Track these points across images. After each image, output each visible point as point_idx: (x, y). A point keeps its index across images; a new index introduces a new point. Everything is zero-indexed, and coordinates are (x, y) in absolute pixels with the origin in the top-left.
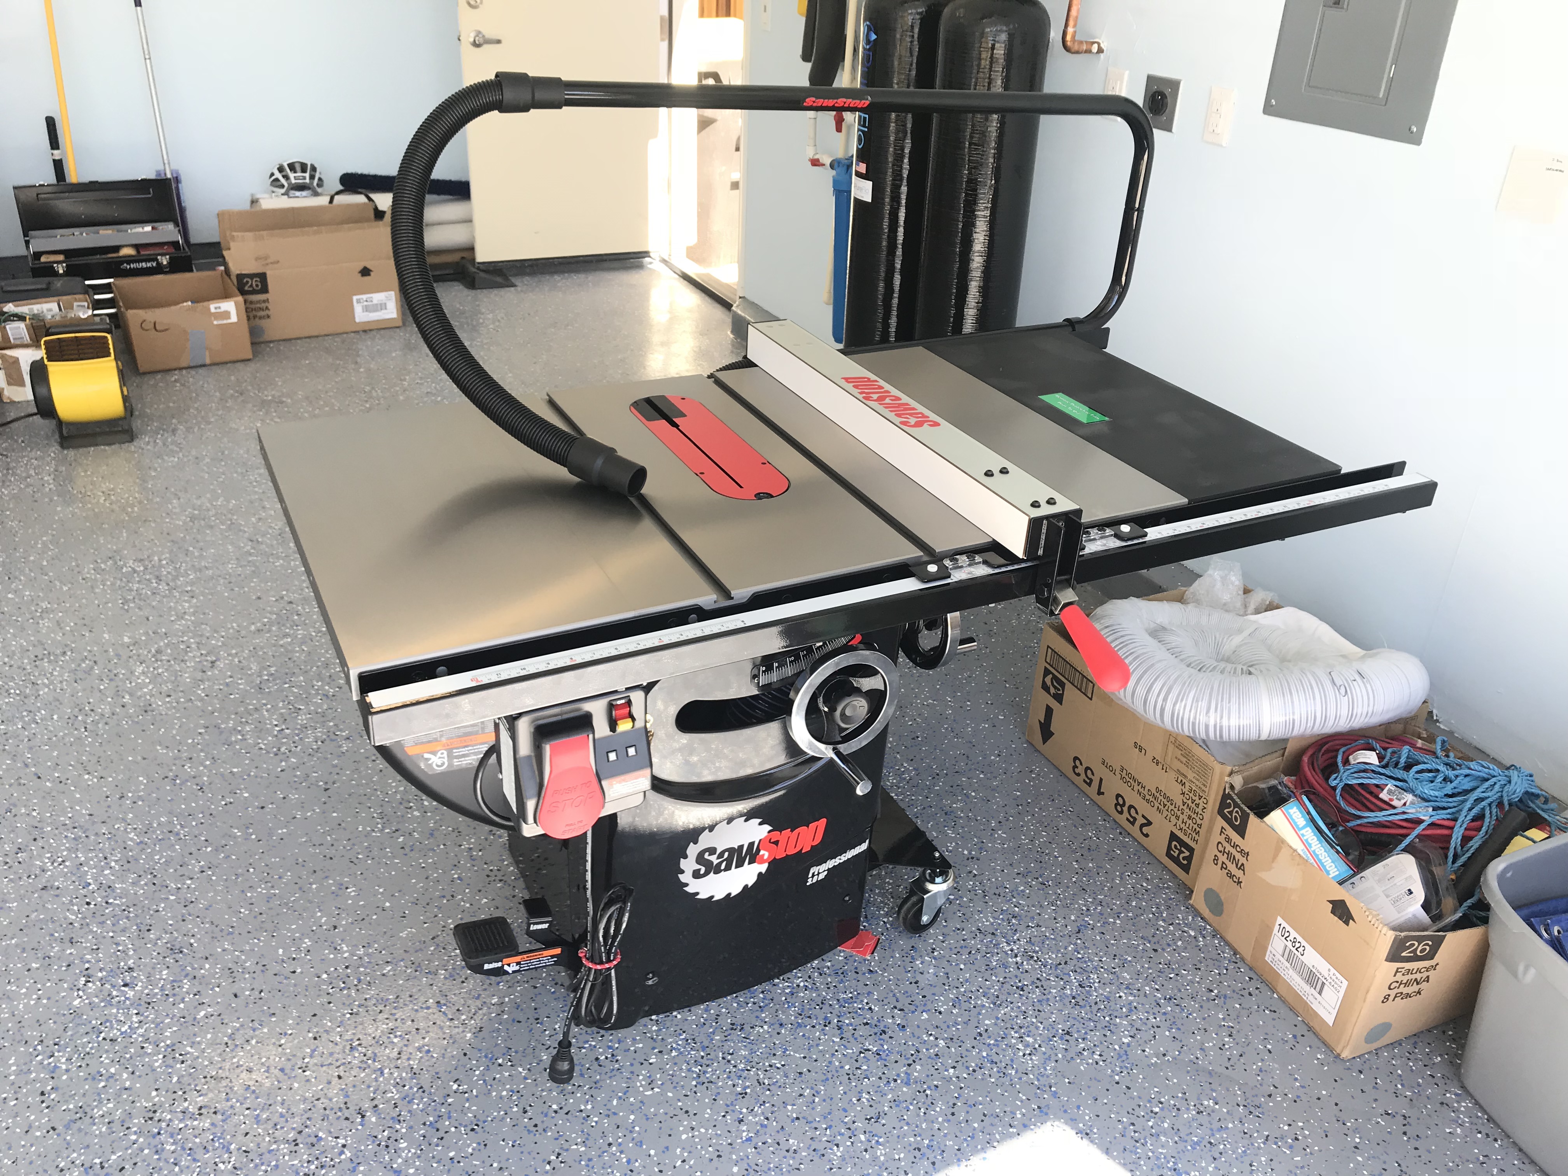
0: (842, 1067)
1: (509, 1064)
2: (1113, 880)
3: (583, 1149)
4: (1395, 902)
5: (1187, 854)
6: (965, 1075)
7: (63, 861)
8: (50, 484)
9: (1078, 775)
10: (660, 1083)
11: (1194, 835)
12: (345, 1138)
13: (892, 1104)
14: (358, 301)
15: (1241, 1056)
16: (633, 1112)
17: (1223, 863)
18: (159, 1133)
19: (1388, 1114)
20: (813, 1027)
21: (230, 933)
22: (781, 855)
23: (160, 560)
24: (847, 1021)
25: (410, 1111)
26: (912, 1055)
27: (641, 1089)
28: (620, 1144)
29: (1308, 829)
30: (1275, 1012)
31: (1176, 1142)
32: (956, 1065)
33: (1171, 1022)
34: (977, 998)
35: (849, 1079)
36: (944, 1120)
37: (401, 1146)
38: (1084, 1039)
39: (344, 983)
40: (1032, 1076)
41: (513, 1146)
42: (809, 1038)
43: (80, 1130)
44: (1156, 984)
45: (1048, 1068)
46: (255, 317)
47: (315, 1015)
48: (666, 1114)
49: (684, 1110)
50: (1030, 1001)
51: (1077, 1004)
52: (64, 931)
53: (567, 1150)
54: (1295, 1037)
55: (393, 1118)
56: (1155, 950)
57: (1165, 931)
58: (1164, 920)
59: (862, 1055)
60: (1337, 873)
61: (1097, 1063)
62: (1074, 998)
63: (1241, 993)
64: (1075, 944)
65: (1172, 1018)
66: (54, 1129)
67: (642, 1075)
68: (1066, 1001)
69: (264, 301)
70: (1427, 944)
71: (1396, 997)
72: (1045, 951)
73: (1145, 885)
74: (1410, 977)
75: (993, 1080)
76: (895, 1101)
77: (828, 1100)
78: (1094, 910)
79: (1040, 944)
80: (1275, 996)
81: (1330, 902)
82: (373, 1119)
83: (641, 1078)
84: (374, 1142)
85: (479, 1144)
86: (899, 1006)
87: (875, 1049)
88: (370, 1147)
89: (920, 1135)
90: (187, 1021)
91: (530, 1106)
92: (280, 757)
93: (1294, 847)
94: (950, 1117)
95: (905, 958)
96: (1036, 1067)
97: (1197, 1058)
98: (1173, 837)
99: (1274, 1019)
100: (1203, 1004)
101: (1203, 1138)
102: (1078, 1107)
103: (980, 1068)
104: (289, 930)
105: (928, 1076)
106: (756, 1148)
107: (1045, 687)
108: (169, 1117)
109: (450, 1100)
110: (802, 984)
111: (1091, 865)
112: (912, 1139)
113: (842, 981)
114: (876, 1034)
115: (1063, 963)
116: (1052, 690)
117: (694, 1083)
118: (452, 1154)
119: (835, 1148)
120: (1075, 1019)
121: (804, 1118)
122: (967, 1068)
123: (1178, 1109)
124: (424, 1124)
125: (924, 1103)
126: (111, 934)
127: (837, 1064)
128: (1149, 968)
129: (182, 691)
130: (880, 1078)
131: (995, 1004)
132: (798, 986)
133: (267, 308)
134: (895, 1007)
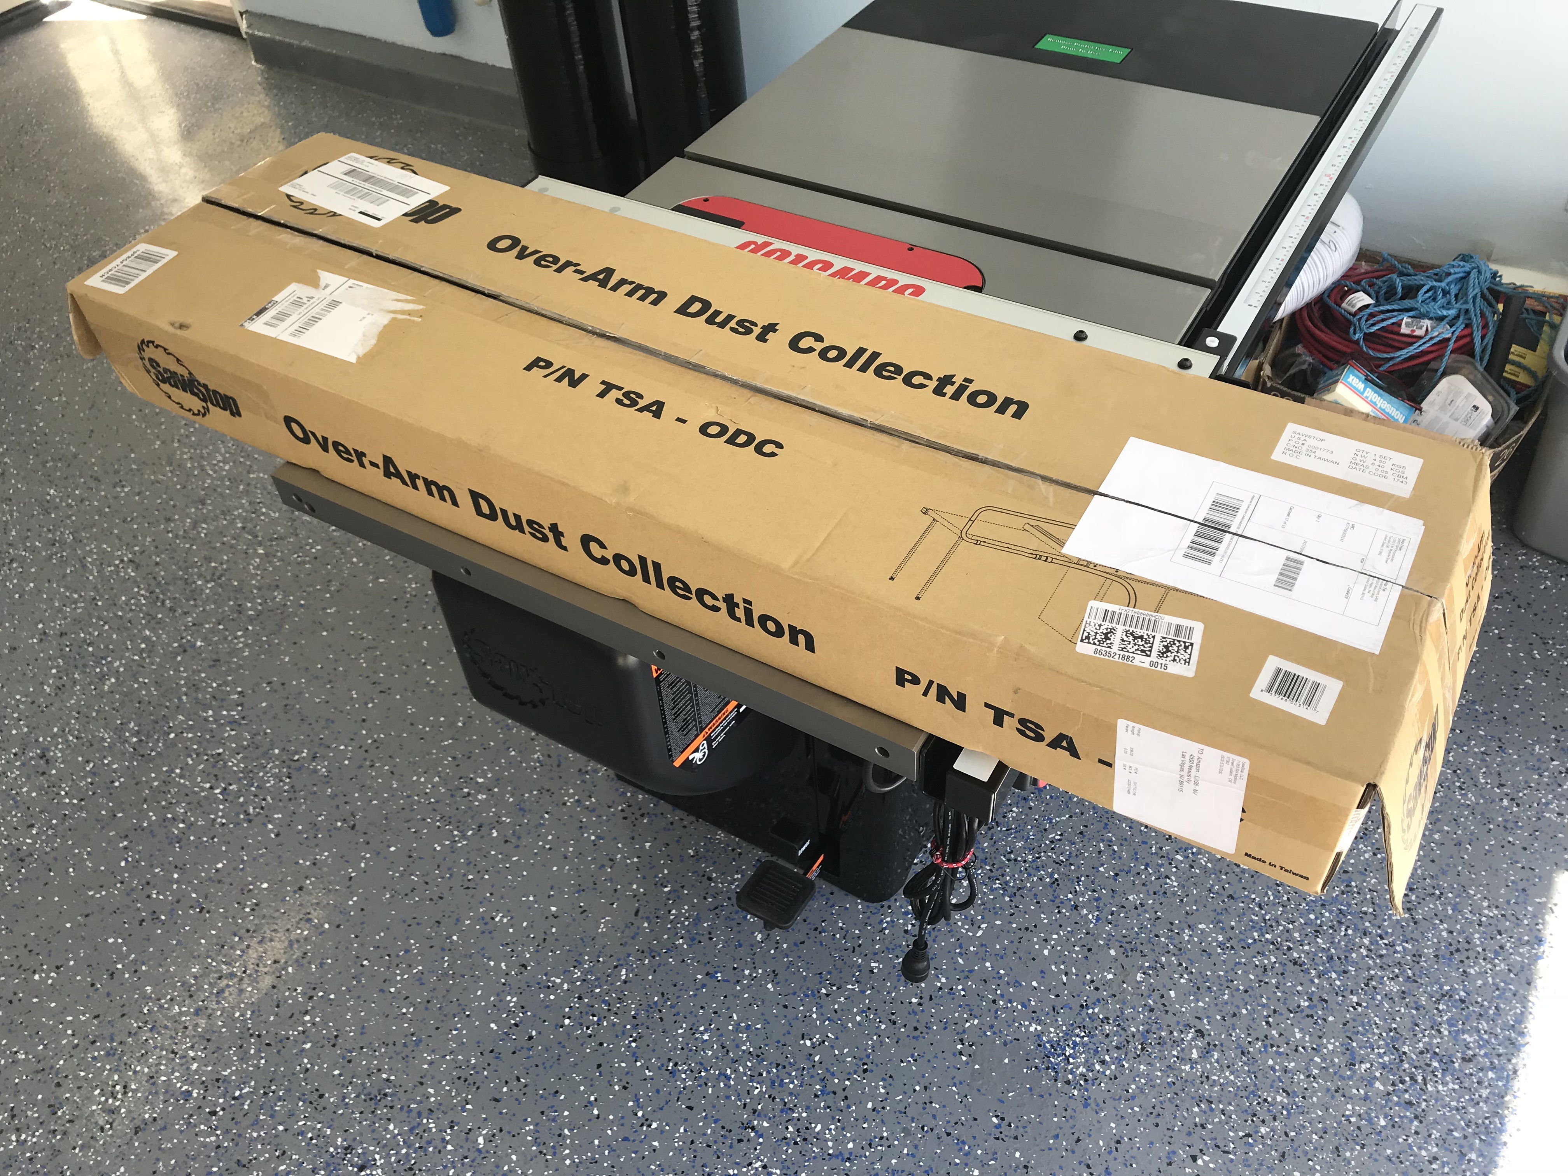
4: (1466, 421)
21: (419, 1042)
29: (1368, 389)
49: (1023, 928)
83: (960, 923)
84: (788, 1144)
88: (790, 1151)
92: (257, 820)
106: (1110, 923)
109: (817, 1058)
117: (1007, 899)
126: (281, 1128)
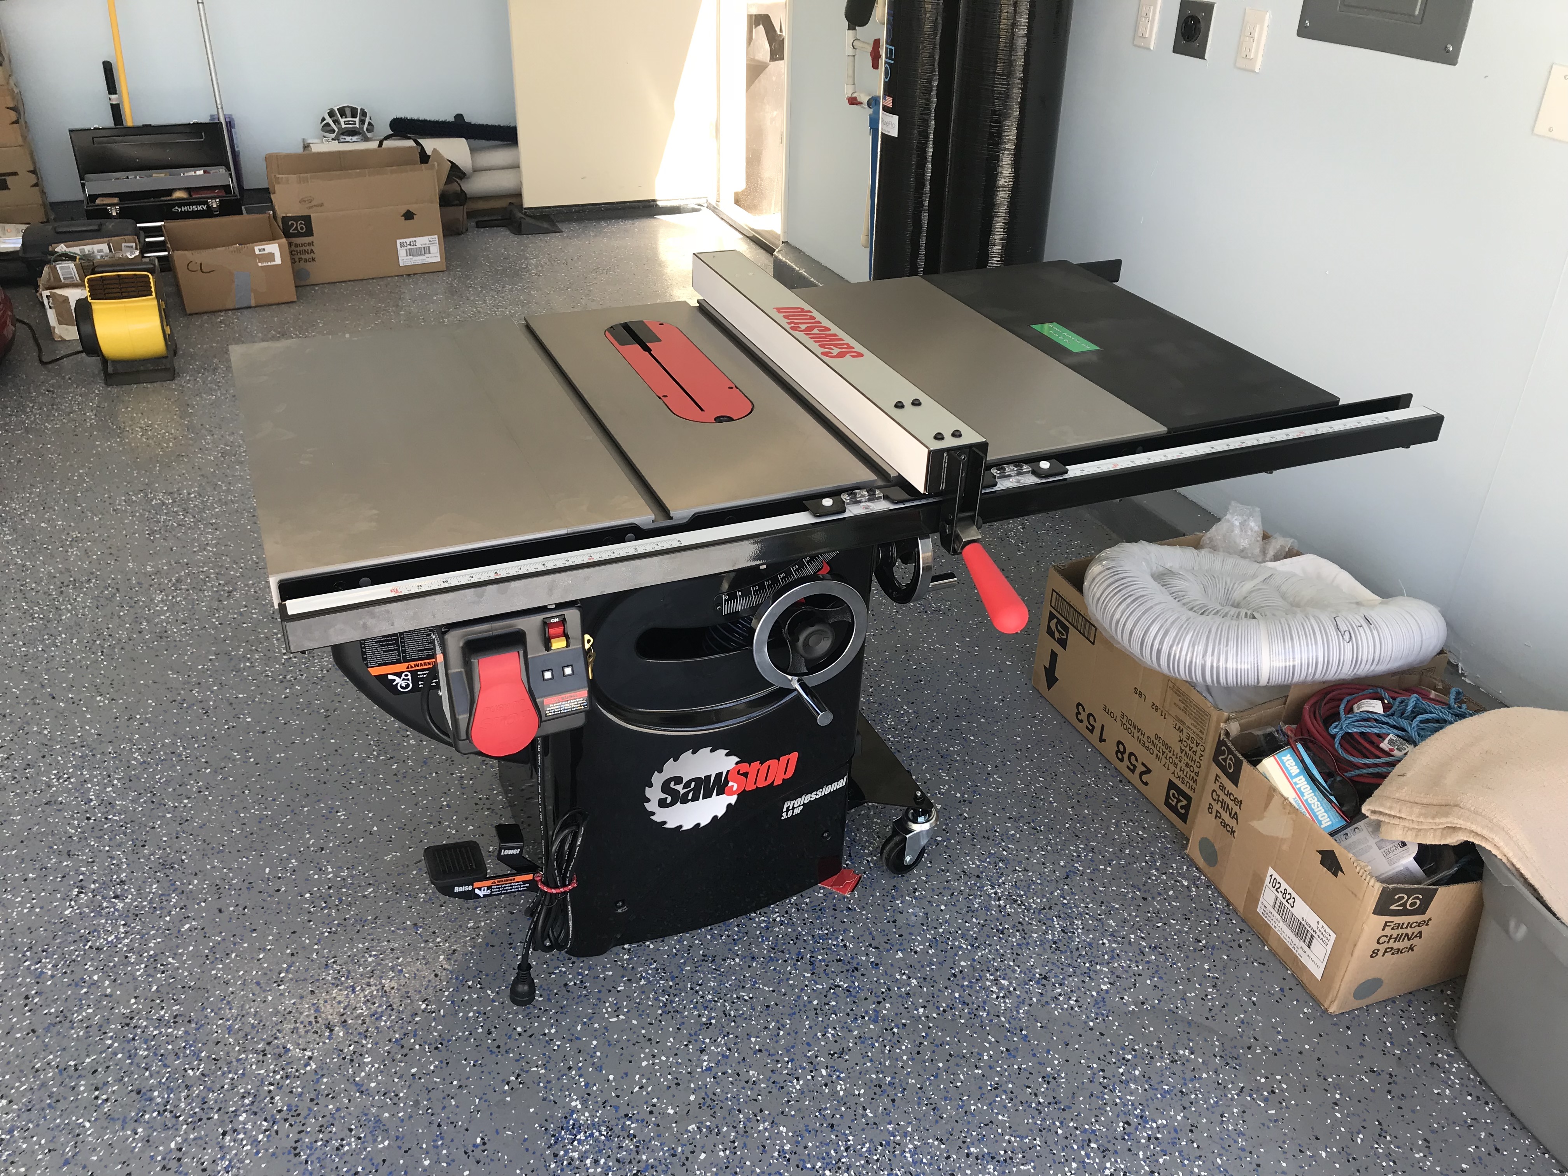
0: (810, 1002)
1: (479, 986)
2: (1108, 827)
3: (543, 1071)
4: (1387, 854)
5: (1185, 802)
6: (935, 1015)
7: (69, 778)
8: (91, 419)
9: (1081, 721)
10: (625, 1010)
11: (1191, 783)
12: (312, 1050)
13: (857, 1041)
14: (402, 245)
15: (1224, 1007)
16: (596, 1038)
17: (1217, 811)
18: (134, 1039)
19: (1374, 1072)
20: (786, 961)
21: (220, 852)
22: (751, 787)
23: (189, 494)
24: (820, 957)
25: (377, 1028)
26: (883, 993)
27: (606, 1016)
28: (580, 1068)
29: (1302, 777)
30: (1264, 964)
31: (1146, 1090)
32: (926, 1004)
33: (1154, 971)
34: (955, 939)
35: (816, 1014)
36: (908, 1059)
37: (365, 1060)
38: (1061, 985)
39: (325, 902)
40: (1003, 1019)
41: (474, 1065)
42: (780, 972)
43: (58, 1033)
44: (1142, 932)
45: (1021, 1011)
46: (300, 260)
47: (294, 932)
48: (629, 1041)
49: (647, 1038)
50: (1009, 945)
51: (1057, 949)
52: (63, 844)
53: (527, 1072)
54: (1282, 990)
55: (360, 1034)
56: (1145, 899)
57: (1157, 880)
58: (1157, 870)
59: (832, 991)
60: (1330, 823)
61: (1072, 1008)
62: (1055, 943)
63: (1230, 944)
64: (1062, 890)
65: (1155, 967)
66: (34, 1031)
67: (609, 1002)
68: (1047, 946)
69: (309, 244)
70: (1417, 898)
71: (1385, 952)
72: (1030, 895)
73: (1141, 833)
74: (1400, 931)
75: (963, 1021)
76: (860, 1037)
77: (793, 1034)
78: (1085, 856)
79: (1026, 889)
80: (1266, 948)
81: (1319, 852)
82: (341, 1034)
83: (607, 1004)
84: (339, 1055)
85: (441, 1062)
86: (874, 944)
87: (846, 985)
88: (335, 1060)
89: (882, 1072)
90: (172, 933)
91: (495, 1027)
92: (285, 684)
93: (1286, 795)
94: (915, 1055)
95: (885, 897)
96: (1008, 1010)
97: (1177, 1008)
98: (1171, 785)
99: (1262, 972)
100: (1189, 954)
101: (1174, 1087)
102: (1048, 1052)
103: (951, 1009)
104: (277, 850)
105: (897, 1014)
106: (715, 1078)
107: (1050, 632)
108: (145, 1023)
109: (417, 1019)
110: (778, 919)
111: (1086, 812)
112: (874, 1076)
113: (819, 918)
114: (848, 971)
115: (1047, 908)
116: (1057, 635)
117: (660, 1012)
118: (414, 1071)
119: (795, 1081)
120: (1053, 963)
121: (766, 1050)
122: (938, 1008)
123: (1152, 1058)
124: (390, 1041)
125: (890, 1041)
126: (107, 848)
127: (806, 998)
128: (1136, 916)
129: (197, 619)
130: (848, 1014)
131: (972, 946)
132: (774, 920)
133: (312, 251)
134: (870, 945)
